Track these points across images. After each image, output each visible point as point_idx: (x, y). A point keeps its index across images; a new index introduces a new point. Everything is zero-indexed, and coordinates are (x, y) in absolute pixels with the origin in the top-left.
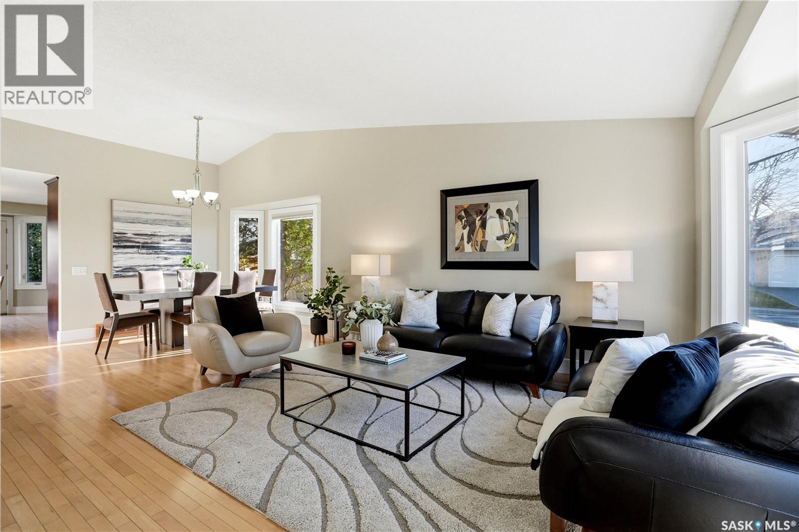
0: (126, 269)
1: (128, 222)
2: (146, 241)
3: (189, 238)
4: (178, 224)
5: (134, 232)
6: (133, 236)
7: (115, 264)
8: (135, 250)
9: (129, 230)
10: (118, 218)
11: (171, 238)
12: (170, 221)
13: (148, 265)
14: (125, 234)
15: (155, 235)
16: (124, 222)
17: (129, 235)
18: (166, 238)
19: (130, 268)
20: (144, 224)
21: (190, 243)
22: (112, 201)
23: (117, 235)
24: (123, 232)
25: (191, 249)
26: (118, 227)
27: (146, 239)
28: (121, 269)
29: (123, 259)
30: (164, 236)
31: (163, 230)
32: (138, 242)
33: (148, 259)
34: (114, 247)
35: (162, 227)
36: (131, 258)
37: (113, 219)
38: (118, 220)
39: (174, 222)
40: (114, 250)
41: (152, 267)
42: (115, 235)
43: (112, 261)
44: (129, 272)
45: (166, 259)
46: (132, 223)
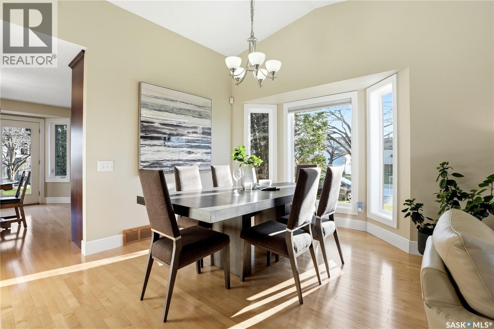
0: (153, 164)
1: (155, 110)
2: (172, 132)
3: (209, 131)
4: (200, 116)
5: (160, 122)
6: (160, 126)
7: (143, 158)
8: (162, 142)
9: (156, 119)
10: (146, 104)
11: (194, 130)
12: (194, 111)
13: (174, 159)
14: (152, 123)
15: (180, 126)
16: (151, 109)
17: (156, 125)
18: (190, 130)
19: (157, 163)
20: (171, 112)
21: (209, 137)
22: (139, 84)
23: (145, 124)
24: (150, 120)
25: (210, 143)
26: (146, 114)
27: (172, 130)
28: (148, 164)
29: (151, 152)
30: (188, 128)
31: (187, 121)
32: (165, 133)
33: (174, 152)
34: (142, 137)
35: (186, 117)
36: (158, 151)
37: (141, 105)
38: (146, 106)
39: (196, 113)
40: (142, 142)
41: (177, 162)
42: (143, 123)
43: (139, 154)
44: (156, 167)
45: (189, 153)
46: (159, 111)
